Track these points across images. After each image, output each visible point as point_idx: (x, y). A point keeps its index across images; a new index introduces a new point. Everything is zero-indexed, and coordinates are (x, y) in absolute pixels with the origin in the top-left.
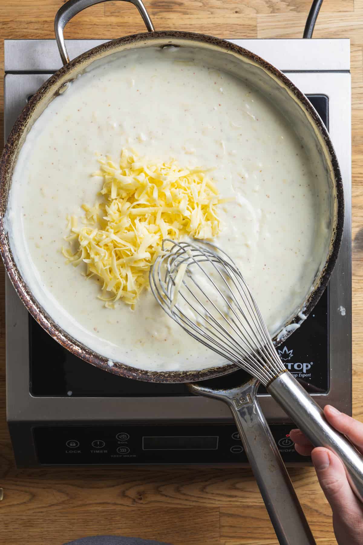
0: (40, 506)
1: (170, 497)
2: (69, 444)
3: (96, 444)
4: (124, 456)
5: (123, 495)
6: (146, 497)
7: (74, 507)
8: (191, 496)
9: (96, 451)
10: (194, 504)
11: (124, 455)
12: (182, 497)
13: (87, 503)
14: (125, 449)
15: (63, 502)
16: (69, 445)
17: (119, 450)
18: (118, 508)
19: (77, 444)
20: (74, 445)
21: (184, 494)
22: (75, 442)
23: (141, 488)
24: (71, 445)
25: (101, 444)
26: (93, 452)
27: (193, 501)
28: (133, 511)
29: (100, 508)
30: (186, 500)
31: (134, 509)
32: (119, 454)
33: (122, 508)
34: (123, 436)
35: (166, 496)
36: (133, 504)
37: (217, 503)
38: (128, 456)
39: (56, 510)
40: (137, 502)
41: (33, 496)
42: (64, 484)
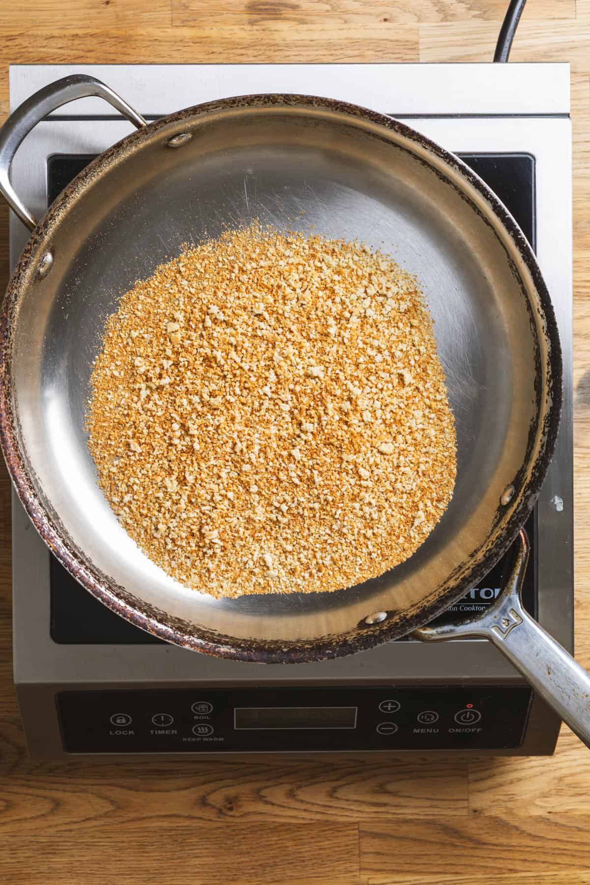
0: (68, 820)
1: (279, 806)
2: (115, 719)
3: (158, 719)
4: (205, 739)
5: (203, 802)
6: (240, 806)
7: (123, 822)
8: (313, 804)
9: (159, 732)
10: (318, 817)
11: (205, 737)
12: (298, 805)
13: (145, 815)
14: (206, 728)
15: (106, 815)
16: (116, 723)
17: (196, 730)
18: (195, 824)
19: (128, 720)
20: (124, 721)
21: (302, 801)
22: (125, 717)
23: (232, 792)
24: (118, 721)
25: (167, 720)
26: (154, 732)
27: (317, 812)
28: (220, 828)
29: (165, 824)
30: (305, 810)
31: (220, 825)
32: (196, 737)
33: (201, 824)
34: (203, 706)
35: (273, 804)
36: (219, 818)
37: (356, 815)
38: (211, 739)
39: (95, 826)
40: (226, 815)
41: (57, 805)
42: (107, 785)
